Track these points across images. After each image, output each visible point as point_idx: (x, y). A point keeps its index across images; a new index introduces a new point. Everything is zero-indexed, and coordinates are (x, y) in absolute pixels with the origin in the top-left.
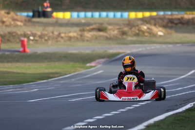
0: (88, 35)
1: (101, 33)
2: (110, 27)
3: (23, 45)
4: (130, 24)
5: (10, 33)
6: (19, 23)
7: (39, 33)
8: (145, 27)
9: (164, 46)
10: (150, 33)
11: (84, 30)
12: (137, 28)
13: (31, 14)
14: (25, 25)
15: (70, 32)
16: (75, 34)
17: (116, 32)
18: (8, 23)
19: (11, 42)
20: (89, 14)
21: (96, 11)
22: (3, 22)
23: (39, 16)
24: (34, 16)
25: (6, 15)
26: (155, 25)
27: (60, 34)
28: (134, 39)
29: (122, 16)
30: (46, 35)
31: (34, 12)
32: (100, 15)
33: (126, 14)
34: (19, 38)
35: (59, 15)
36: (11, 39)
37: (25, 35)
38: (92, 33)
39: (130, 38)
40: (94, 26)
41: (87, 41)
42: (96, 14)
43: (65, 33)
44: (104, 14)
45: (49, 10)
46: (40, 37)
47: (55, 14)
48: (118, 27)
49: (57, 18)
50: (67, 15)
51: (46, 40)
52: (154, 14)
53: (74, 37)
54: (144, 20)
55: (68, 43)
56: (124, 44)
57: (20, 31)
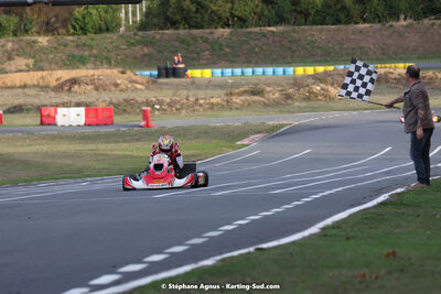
0: (237, 100)
1: (256, 98)
2: (268, 89)
3: (146, 117)
4: (297, 83)
5: (126, 100)
6: (139, 86)
7: (168, 100)
8: (319, 88)
9: (346, 113)
10: (325, 97)
11: (231, 94)
12: (307, 89)
13: (156, 73)
14: (147, 88)
15: (212, 97)
16: (219, 100)
17: (277, 95)
18: (123, 87)
19: (129, 113)
20: (238, 71)
21: (248, 67)
22: (116, 85)
23: (167, 77)
24: (159, 76)
25: (120, 75)
26: (332, 84)
27: (197, 100)
28: (304, 104)
29: (284, 72)
30: (178, 102)
31: (159, 69)
32: (253, 72)
33: (290, 70)
34: (139, 108)
35: (196, 73)
36: (128, 109)
37: (148, 103)
38: (243, 98)
39: (298, 104)
40: (246, 88)
41: (237, 108)
42: (249, 71)
43: (205, 99)
44: (259, 70)
45: (182, 66)
46: (170, 105)
47: (189, 72)
48: (280, 88)
49: (193, 78)
50: (207, 73)
51: (177, 109)
52: (331, 68)
53: (218, 104)
54: (317, 78)
55: (209, 112)
56: (288, 112)
57: (140, 98)
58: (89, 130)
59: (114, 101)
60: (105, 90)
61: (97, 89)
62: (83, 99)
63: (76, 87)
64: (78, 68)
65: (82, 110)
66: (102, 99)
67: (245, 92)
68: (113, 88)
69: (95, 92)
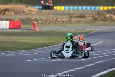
0: (74, 20)
1: (82, 19)
2: (87, 15)
3: (34, 26)
4: (99, 13)
5: (27, 19)
6: (33, 13)
7: (44, 19)
8: (108, 16)
10: (111, 19)
11: (71, 17)
12: (103, 16)
13: (41, 7)
14: (37, 13)
15: (63, 18)
16: (66, 20)
17: (91, 18)
18: (27, 13)
19: (28, 24)
20: (75, 8)
21: (80, 6)
22: (24, 12)
23: (46, 9)
25: (26, 8)
26: (114, 14)
27: (57, 19)
28: (101, 22)
29: (95, 8)
30: (49, 20)
32: (82, 8)
33: (97, 8)
34: (32, 22)
35: (58, 8)
36: (28, 22)
37: (36, 20)
38: (76, 19)
39: (99, 22)
40: (78, 15)
41: (73, 23)
42: (80, 8)
43: (60, 19)
44: (84, 8)
46: (45, 21)
47: (55, 7)
48: (92, 15)
49: (56, 10)
50: (63, 8)
51: (48, 23)
53: (65, 21)
54: (108, 11)
55: (62, 25)
56: (95, 25)
57: (33, 18)
58: (10, 31)
59: (22, 19)
60: (19, 14)
61: (16, 13)
62: (9, 17)
63: (7, 13)
64: (8, 4)
65: (8, 22)
66: (17, 18)
67: (77, 17)
68: (22, 13)
69: (14, 15)
